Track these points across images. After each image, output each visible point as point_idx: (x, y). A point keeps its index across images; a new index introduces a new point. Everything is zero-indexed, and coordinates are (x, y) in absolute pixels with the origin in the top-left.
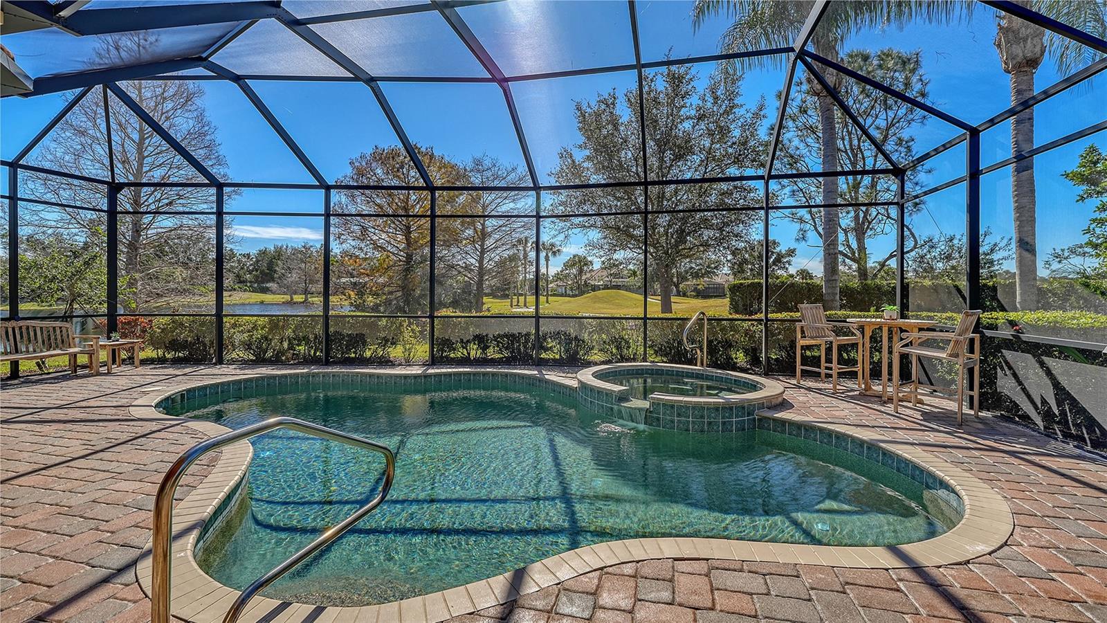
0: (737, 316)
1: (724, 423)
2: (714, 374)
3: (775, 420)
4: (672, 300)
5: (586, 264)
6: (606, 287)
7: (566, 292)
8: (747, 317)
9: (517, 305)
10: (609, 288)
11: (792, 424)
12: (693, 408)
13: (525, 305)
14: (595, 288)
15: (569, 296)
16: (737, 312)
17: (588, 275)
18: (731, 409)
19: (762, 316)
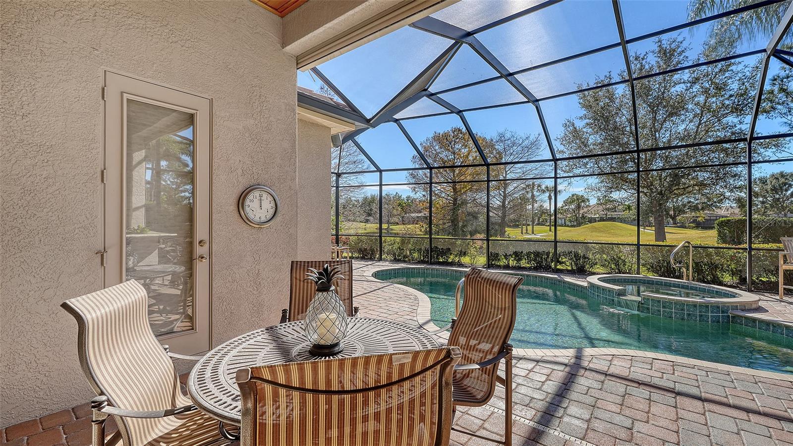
0: (724, 245)
1: (701, 316)
2: (698, 286)
3: (746, 318)
4: (666, 231)
5: (583, 201)
6: (602, 220)
7: (565, 223)
8: (734, 246)
9: (526, 233)
10: (604, 220)
11: (761, 321)
12: (675, 303)
13: (533, 233)
14: (591, 220)
15: (568, 226)
16: (725, 242)
17: (585, 210)
18: (707, 307)
19: (746, 246)
